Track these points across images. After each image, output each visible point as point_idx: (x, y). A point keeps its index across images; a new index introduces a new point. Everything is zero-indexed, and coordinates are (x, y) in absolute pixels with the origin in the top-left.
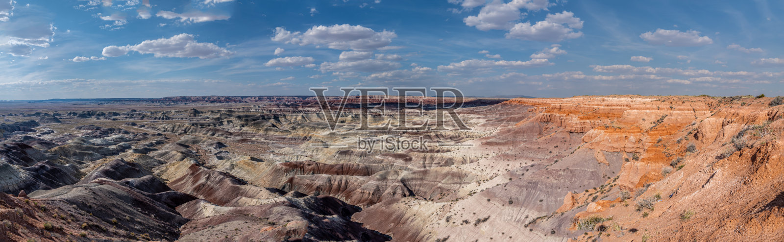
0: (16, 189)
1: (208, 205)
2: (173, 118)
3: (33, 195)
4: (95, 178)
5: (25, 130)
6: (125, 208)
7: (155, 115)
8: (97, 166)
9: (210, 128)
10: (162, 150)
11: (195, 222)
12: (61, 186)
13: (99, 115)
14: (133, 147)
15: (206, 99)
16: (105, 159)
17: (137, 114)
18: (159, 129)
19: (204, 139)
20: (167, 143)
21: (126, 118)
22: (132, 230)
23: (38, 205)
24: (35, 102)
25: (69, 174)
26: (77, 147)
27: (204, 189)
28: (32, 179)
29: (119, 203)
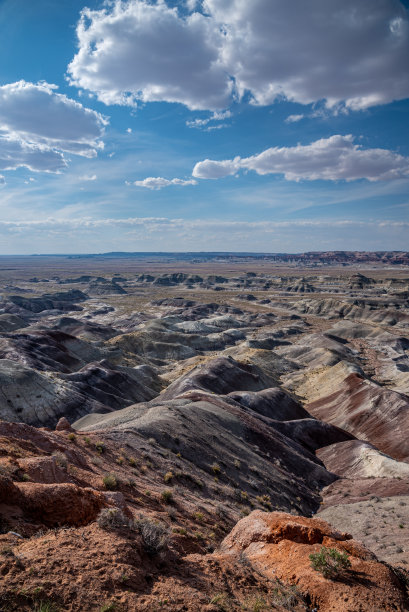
0: (50, 417)
1: (374, 453)
2: (320, 290)
3: (80, 425)
4: (184, 390)
5: (63, 308)
6: (233, 444)
7: (289, 284)
8: (188, 370)
9: (387, 310)
10: (299, 344)
11: (349, 483)
12: (129, 405)
13: (191, 280)
14: (250, 338)
15: (383, 258)
16: (201, 357)
17: (256, 281)
18: (295, 308)
19: (375, 330)
20: (308, 333)
21: (238, 286)
22: (244, 486)
23: (92, 442)
24: (80, 257)
25: (140, 382)
26: (154, 336)
27: (368, 421)
28: (78, 395)
29: (224, 435)
